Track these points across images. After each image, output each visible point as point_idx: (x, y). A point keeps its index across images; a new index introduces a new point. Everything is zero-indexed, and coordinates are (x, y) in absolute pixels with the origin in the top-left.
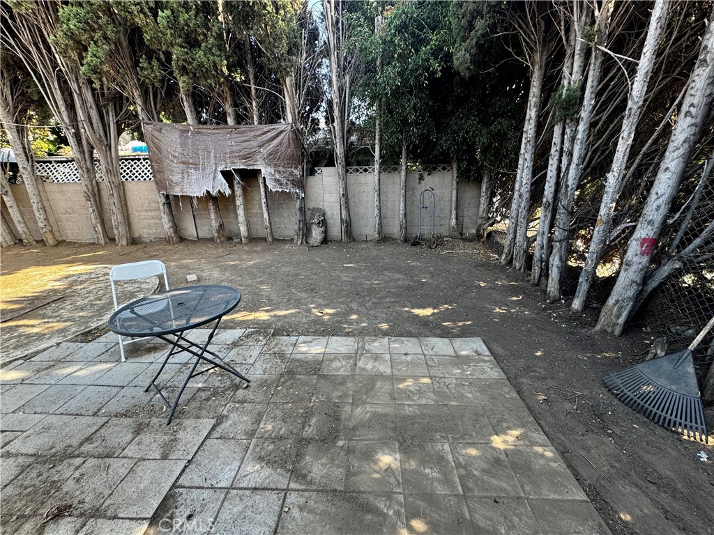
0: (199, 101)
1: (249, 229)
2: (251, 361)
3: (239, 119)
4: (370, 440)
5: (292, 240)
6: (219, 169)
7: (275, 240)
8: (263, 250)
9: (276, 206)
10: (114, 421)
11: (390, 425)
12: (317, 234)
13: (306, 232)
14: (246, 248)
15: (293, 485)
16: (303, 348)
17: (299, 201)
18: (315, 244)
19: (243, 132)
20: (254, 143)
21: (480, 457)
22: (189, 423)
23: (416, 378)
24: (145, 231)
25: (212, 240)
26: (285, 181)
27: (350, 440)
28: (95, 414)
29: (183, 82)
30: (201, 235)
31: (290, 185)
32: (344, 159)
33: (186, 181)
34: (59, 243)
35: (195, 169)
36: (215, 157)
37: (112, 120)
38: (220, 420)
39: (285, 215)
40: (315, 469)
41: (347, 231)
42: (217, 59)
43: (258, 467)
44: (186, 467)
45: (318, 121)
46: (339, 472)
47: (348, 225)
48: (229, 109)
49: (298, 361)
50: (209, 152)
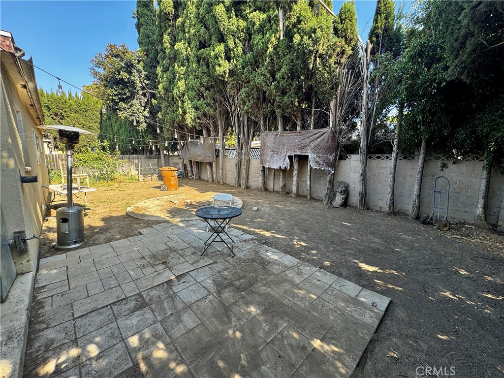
0: (286, 120)
1: (297, 189)
2: (243, 249)
3: (303, 127)
4: (255, 300)
5: (322, 201)
6: (288, 154)
7: (312, 198)
8: (301, 203)
9: (317, 177)
10: (191, 248)
11: (270, 301)
12: (339, 199)
13: (331, 197)
14: (293, 200)
15: (214, 294)
16: (269, 254)
17: (329, 176)
18: (336, 206)
19: (303, 134)
20: (308, 141)
21: (296, 340)
22: (206, 258)
23: (309, 292)
24: (253, 183)
25: (278, 192)
26: (322, 163)
27: (248, 295)
28: (188, 244)
29: (278, 111)
30: (275, 189)
31: (325, 165)
32: (365, 149)
33: (272, 160)
34: (224, 184)
35: (277, 154)
36: (287, 148)
37: (252, 131)
38: (215, 263)
39: (322, 184)
40: (225, 294)
41: (362, 201)
42: (293, 99)
43: (211, 282)
44: (194, 270)
45: (357, 124)
46: (232, 301)
47: (364, 196)
48: (299, 123)
49: (261, 257)
50: (285, 146)
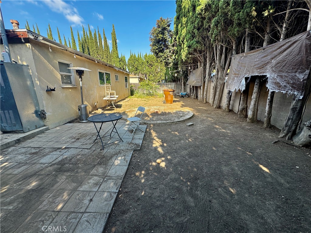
3: (271, 42)
6: (245, 76)
7: (272, 127)
12: (304, 135)
16: (120, 158)
18: (295, 144)
20: (270, 57)
23: (66, 202)
26: (285, 84)
34: (207, 103)
35: (237, 77)
48: (266, 37)
50: (245, 67)
